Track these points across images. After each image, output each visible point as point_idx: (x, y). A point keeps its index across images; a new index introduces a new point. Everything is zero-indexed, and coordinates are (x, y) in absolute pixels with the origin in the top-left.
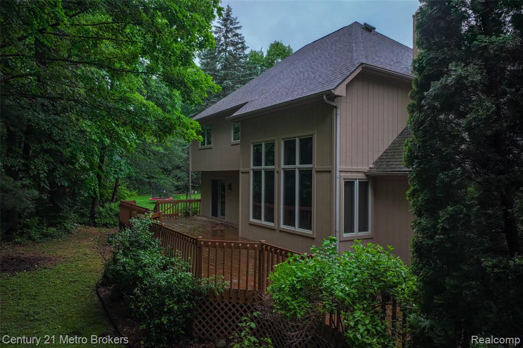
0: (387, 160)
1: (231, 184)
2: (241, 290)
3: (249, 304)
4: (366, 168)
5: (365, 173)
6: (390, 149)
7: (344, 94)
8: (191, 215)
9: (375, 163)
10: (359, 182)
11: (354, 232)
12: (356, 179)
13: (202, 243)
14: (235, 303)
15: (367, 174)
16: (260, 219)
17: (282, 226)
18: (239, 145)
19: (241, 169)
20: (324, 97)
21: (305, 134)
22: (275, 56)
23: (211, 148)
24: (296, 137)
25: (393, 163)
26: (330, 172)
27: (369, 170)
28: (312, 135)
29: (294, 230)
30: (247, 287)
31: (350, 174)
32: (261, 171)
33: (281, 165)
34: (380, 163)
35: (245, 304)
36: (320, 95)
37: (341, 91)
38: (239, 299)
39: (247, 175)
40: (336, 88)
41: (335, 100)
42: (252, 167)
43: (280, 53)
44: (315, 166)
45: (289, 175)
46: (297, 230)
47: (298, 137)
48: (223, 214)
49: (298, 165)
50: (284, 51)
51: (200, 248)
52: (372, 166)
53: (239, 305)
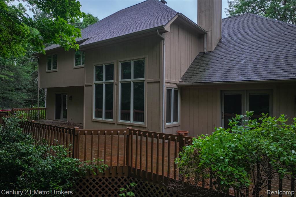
0: (190, 77)
1: (72, 96)
2: (112, 167)
3: (119, 177)
4: (177, 81)
5: (177, 84)
6: (188, 70)
7: (169, 30)
8: (39, 119)
9: (182, 78)
10: (174, 90)
11: (171, 122)
12: (172, 88)
13: (79, 132)
14: (107, 178)
15: (178, 85)
16: (101, 117)
17: (120, 121)
18: (84, 68)
19: (86, 84)
20: (158, 31)
21: (138, 57)
22: (88, 23)
23: (57, 71)
24: (131, 60)
25: (194, 78)
26: (159, 82)
27: (179, 82)
28: (145, 58)
29: (130, 123)
30: (118, 165)
31: (169, 84)
32: (102, 85)
33: (118, 79)
34: (185, 79)
35: (116, 178)
36: (155, 29)
37: (167, 28)
38: (111, 174)
39: (90, 88)
40: (166, 25)
41: (163, 34)
42: (94, 81)
43: (92, 21)
44: (146, 78)
45: (126, 87)
46: (132, 123)
47: (133, 60)
48: (65, 117)
49: (132, 79)
50: (94, 20)
51: (77, 136)
52: (180, 80)
53: (111, 179)
